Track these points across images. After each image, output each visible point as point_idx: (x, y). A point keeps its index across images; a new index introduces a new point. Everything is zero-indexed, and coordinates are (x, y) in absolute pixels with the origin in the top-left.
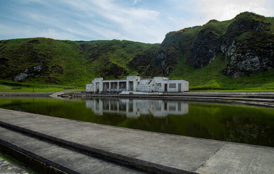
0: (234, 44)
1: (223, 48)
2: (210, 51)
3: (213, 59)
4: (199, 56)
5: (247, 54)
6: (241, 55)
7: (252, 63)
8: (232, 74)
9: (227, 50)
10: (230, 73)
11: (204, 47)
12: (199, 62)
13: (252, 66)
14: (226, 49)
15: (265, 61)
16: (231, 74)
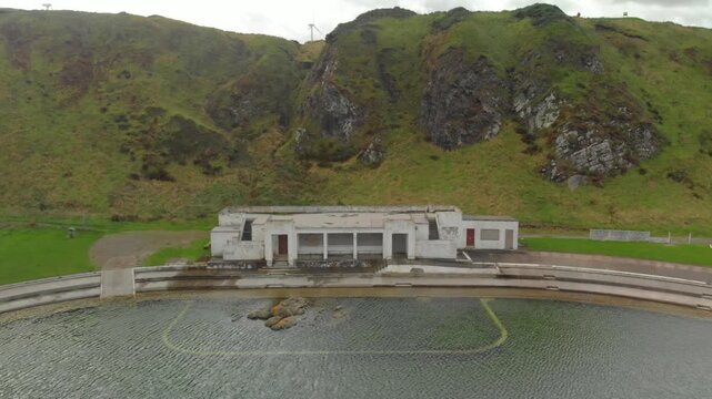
0: (553, 101)
1: (519, 105)
2: (485, 108)
3: (495, 130)
4: (449, 117)
5: (589, 134)
6: (576, 133)
7: (600, 153)
8: (563, 180)
9: (534, 114)
10: (556, 177)
11: (466, 95)
12: (454, 132)
13: (600, 162)
14: (529, 110)
15: (621, 151)
16: (559, 180)
